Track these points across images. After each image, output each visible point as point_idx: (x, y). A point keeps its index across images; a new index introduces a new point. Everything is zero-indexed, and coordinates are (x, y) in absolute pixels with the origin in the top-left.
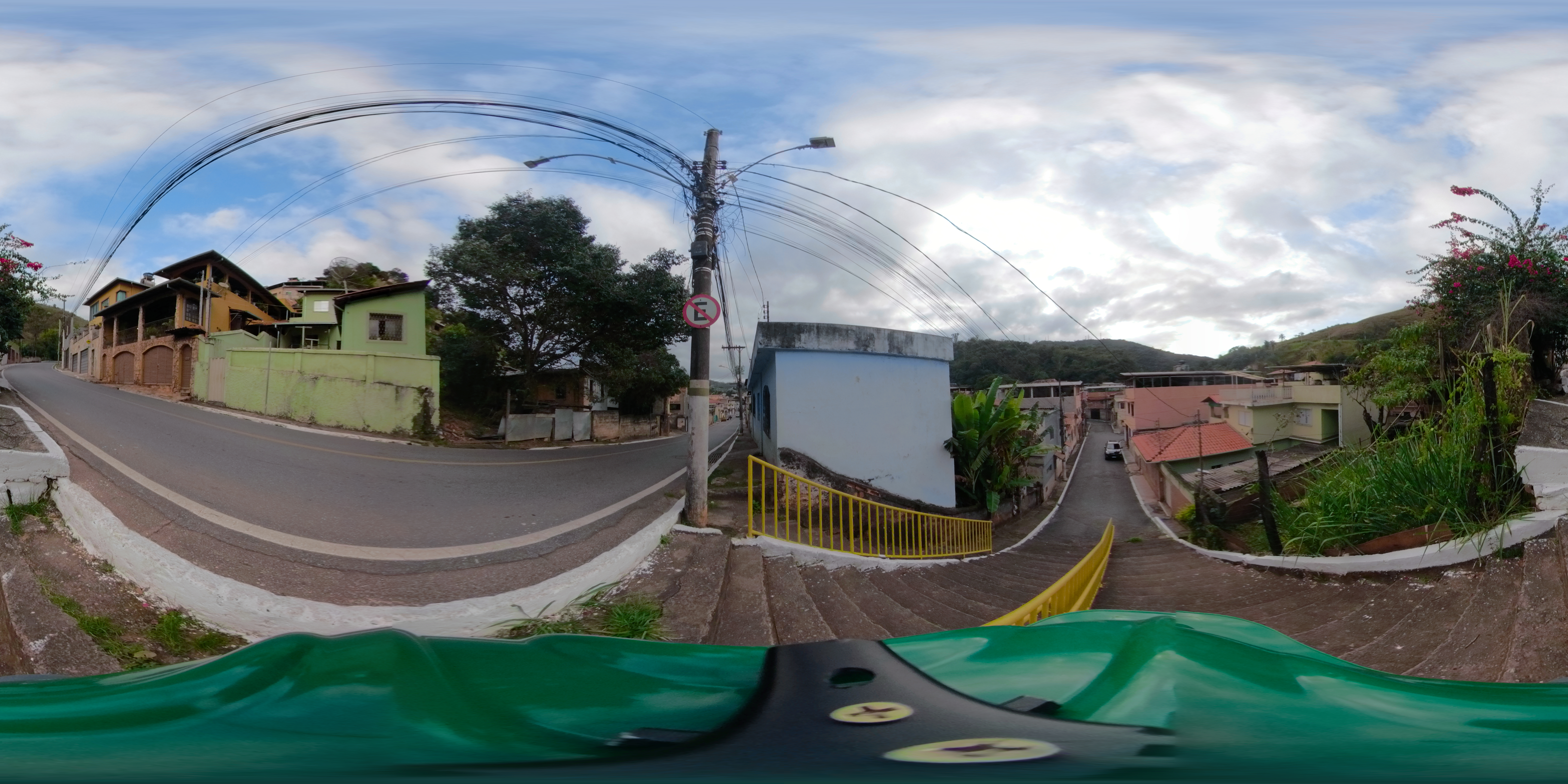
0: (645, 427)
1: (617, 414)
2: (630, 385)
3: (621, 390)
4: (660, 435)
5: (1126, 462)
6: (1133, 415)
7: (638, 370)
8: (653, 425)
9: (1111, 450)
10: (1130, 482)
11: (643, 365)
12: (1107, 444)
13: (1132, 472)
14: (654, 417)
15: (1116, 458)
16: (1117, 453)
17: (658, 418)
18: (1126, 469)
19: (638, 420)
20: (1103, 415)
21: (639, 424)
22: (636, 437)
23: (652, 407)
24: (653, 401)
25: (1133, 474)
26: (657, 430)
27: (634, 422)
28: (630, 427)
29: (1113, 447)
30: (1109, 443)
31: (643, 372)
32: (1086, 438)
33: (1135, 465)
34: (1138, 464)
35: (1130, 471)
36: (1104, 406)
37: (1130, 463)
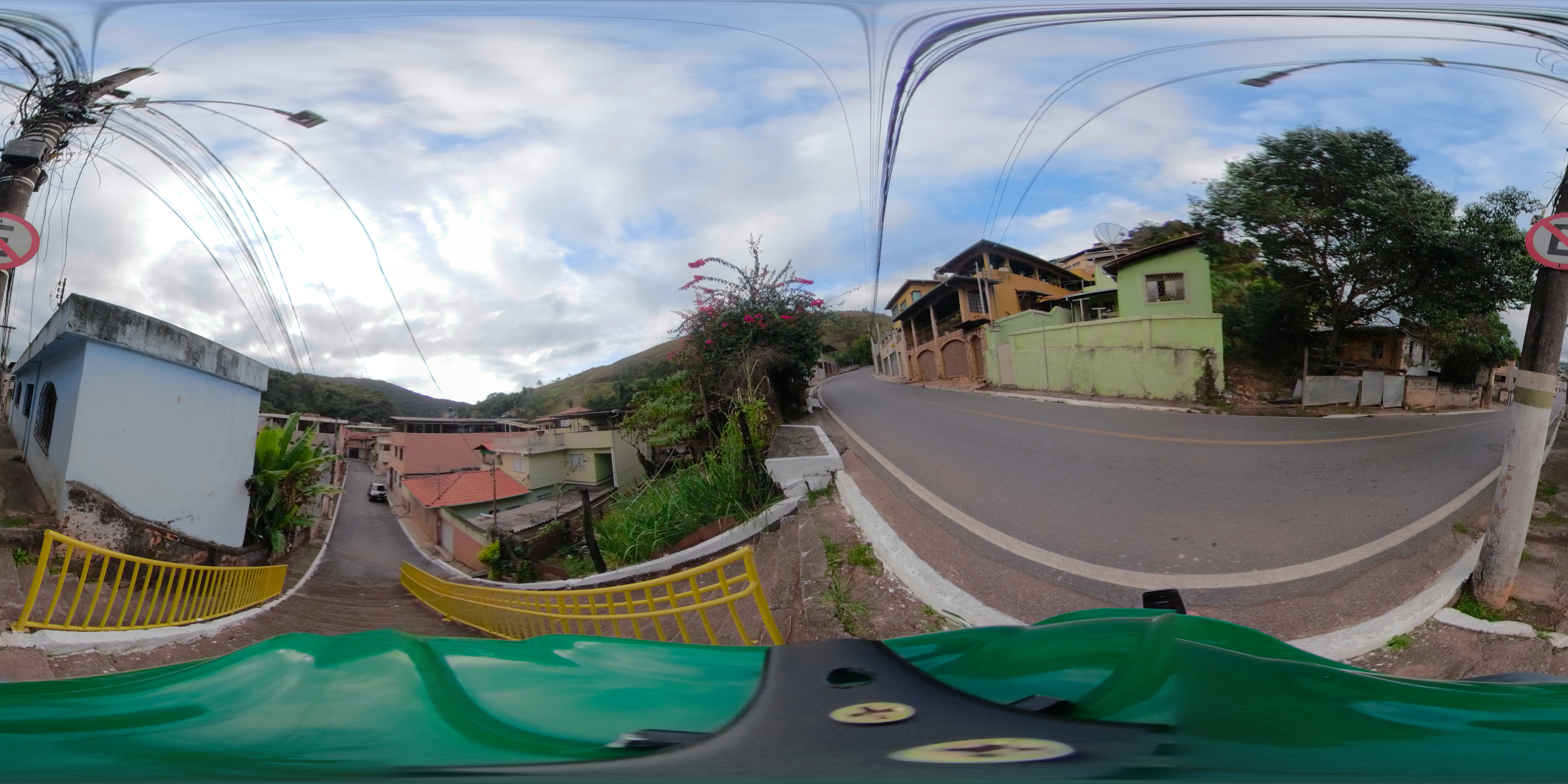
0: (1464, 397)
1: (1435, 381)
2: (1452, 351)
3: (1441, 355)
4: (1480, 406)
5: (391, 504)
6: (401, 458)
7: (1464, 335)
8: (1474, 395)
9: (375, 492)
10: (399, 525)
11: (1471, 331)
12: (371, 486)
13: (399, 514)
14: (1476, 387)
15: (380, 500)
17: (1481, 389)
18: (392, 511)
19: (1458, 389)
20: (362, 454)
21: (1458, 393)
22: (1453, 408)
23: (1475, 376)
24: (1478, 370)
26: (1478, 401)
27: (1453, 391)
28: (1447, 396)
29: (377, 489)
30: (374, 484)
31: (1470, 338)
33: (403, 508)
34: (405, 507)
35: (397, 513)
36: (363, 446)
37: (396, 506)
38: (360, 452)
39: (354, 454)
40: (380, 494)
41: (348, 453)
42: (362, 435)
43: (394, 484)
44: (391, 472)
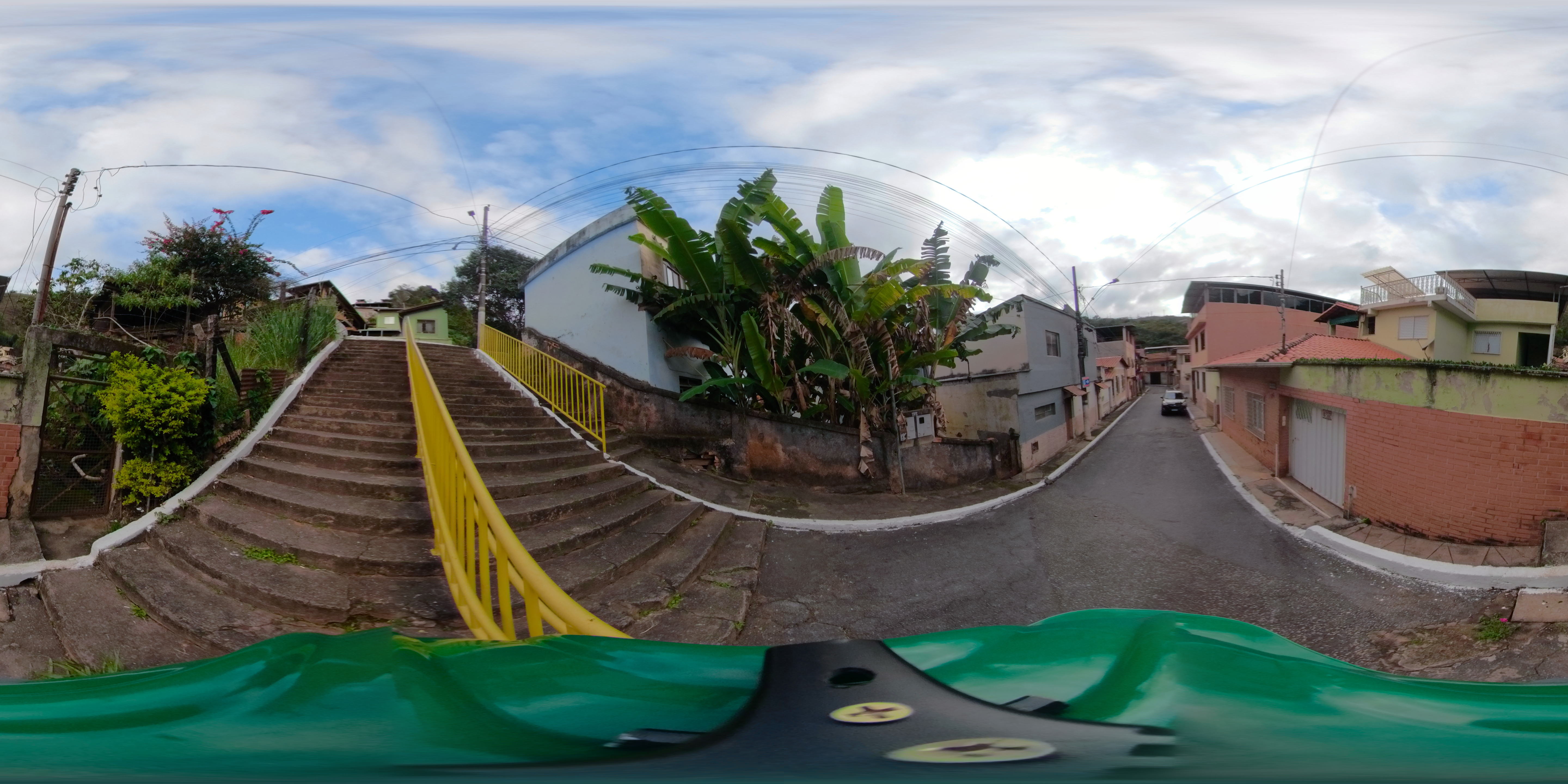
5: (1192, 417)
6: (1203, 348)
9: (1170, 402)
10: (1202, 443)
13: (1202, 428)
16: (1179, 405)
18: (1193, 425)
20: (1164, 378)
25: (1204, 431)
29: (1174, 397)
30: (1168, 391)
32: (1140, 398)
33: (1209, 420)
34: (1212, 418)
35: (1199, 426)
36: (1165, 369)
37: (1200, 418)
38: (1163, 376)
39: (1156, 379)
40: (1177, 404)
41: (1148, 379)
42: (1161, 356)
43: (1197, 393)
44: (1193, 379)
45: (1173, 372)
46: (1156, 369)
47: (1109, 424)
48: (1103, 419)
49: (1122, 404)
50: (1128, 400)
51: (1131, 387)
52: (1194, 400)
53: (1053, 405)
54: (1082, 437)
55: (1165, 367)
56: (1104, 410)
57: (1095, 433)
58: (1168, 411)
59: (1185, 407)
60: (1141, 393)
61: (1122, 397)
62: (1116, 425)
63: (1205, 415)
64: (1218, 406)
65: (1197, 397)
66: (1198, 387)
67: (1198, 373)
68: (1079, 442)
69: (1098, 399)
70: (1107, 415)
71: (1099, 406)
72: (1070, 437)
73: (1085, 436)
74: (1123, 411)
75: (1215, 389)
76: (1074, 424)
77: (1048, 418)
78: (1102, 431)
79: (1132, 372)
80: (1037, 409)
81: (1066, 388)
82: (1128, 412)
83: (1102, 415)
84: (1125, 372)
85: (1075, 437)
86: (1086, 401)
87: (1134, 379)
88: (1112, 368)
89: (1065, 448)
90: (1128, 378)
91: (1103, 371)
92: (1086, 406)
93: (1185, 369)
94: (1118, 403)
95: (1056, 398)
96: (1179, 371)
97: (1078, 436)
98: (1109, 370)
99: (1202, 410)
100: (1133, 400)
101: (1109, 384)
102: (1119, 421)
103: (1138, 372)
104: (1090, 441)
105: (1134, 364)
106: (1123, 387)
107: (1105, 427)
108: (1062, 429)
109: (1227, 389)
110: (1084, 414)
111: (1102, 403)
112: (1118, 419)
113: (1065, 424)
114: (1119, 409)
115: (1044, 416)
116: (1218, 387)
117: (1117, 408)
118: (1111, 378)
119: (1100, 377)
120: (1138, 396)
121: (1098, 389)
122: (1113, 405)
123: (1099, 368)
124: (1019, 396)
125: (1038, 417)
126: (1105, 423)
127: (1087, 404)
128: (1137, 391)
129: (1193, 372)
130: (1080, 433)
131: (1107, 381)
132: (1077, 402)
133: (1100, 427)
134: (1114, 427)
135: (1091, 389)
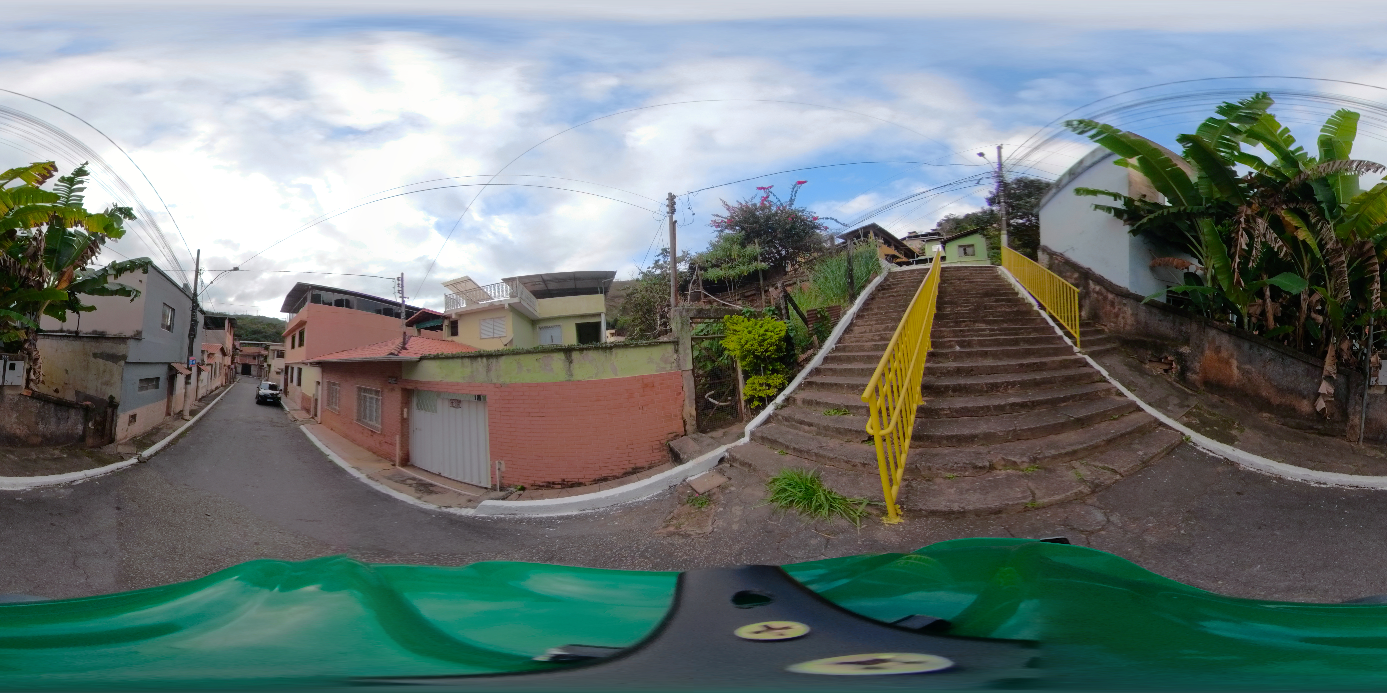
5: (286, 407)
9: (265, 391)
10: (303, 433)
13: (300, 419)
15: (272, 401)
16: (273, 396)
18: (290, 416)
20: (254, 370)
25: (303, 423)
29: (268, 388)
32: (232, 385)
33: (305, 412)
34: (308, 411)
35: (296, 417)
36: (256, 362)
37: (294, 410)
38: (253, 368)
39: (246, 370)
40: (271, 394)
41: (239, 369)
42: (254, 350)
43: (288, 387)
44: (286, 373)
45: (263, 366)
46: (247, 361)
47: (205, 406)
48: (200, 400)
49: (217, 388)
50: (222, 386)
51: (226, 374)
52: (286, 392)
53: (158, 379)
54: (180, 415)
55: (257, 361)
56: (202, 392)
57: (193, 413)
58: (262, 401)
59: (280, 398)
60: (233, 381)
61: (218, 382)
62: (212, 408)
63: (298, 406)
64: (316, 400)
65: (289, 390)
66: (292, 381)
67: (292, 368)
68: (175, 420)
69: (198, 380)
70: (203, 397)
71: (197, 387)
72: (168, 414)
73: (183, 415)
74: (218, 395)
75: (315, 384)
76: (174, 401)
77: (151, 392)
78: (200, 412)
79: (228, 360)
80: (141, 380)
81: (172, 364)
82: (222, 397)
83: (200, 396)
84: (223, 360)
85: (172, 414)
86: (189, 381)
87: (229, 367)
88: (213, 354)
89: (162, 424)
90: (225, 365)
91: (206, 354)
92: (188, 386)
93: (276, 364)
94: (214, 388)
95: (161, 372)
96: (269, 366)
97: (175, 414)
98: (211, 355)
99: (295, 402)
100: (226, 387)
101: (209, 368)
102: (215, 404)
103: (232, 362)
104: (188, 420)
105: (231, 353)
106: (220, 373)
107: (202, 409)
108: (161, 406)
109: (329, 383)
110: (185, 392)
111: (201, 385)
112: (214, 402)
113: (166, 400)
114: (214, 393)
115: (147, 388)
116: (318, 383)
117: (212, 391)
118: (212, 363)
119: (203, 361)
120: (230, 383)
121: (199, 371)
122: (209, 389)
123: (203, 352)
124: (126, 363)
125: (141, 389)
126: (202, 404)
127: (190, 383)
128: (230, 380)
129: (287, 368)
130: (178, 411)
131: (207, 365)
132: (180, 380)
133: (197, 407)
134: (210, 410)
135: (194, 370)
